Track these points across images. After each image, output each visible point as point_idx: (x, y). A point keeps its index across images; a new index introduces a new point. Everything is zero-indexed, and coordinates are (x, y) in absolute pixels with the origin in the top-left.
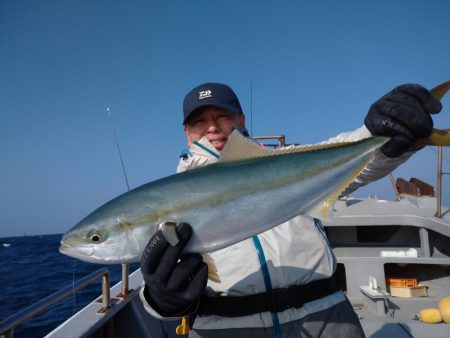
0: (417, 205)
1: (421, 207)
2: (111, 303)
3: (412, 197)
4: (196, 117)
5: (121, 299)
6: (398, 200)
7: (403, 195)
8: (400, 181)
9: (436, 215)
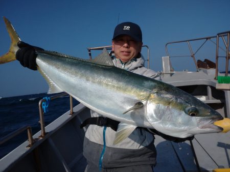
0: (207, 74)
1: (209, 74)
2: (34, 141)
3: (205, 69)
4: (119, 38)
5: (41, 138)
6: (198, 71)
7: (200, 68)
8: (199, 61)
9: (215, 79)
